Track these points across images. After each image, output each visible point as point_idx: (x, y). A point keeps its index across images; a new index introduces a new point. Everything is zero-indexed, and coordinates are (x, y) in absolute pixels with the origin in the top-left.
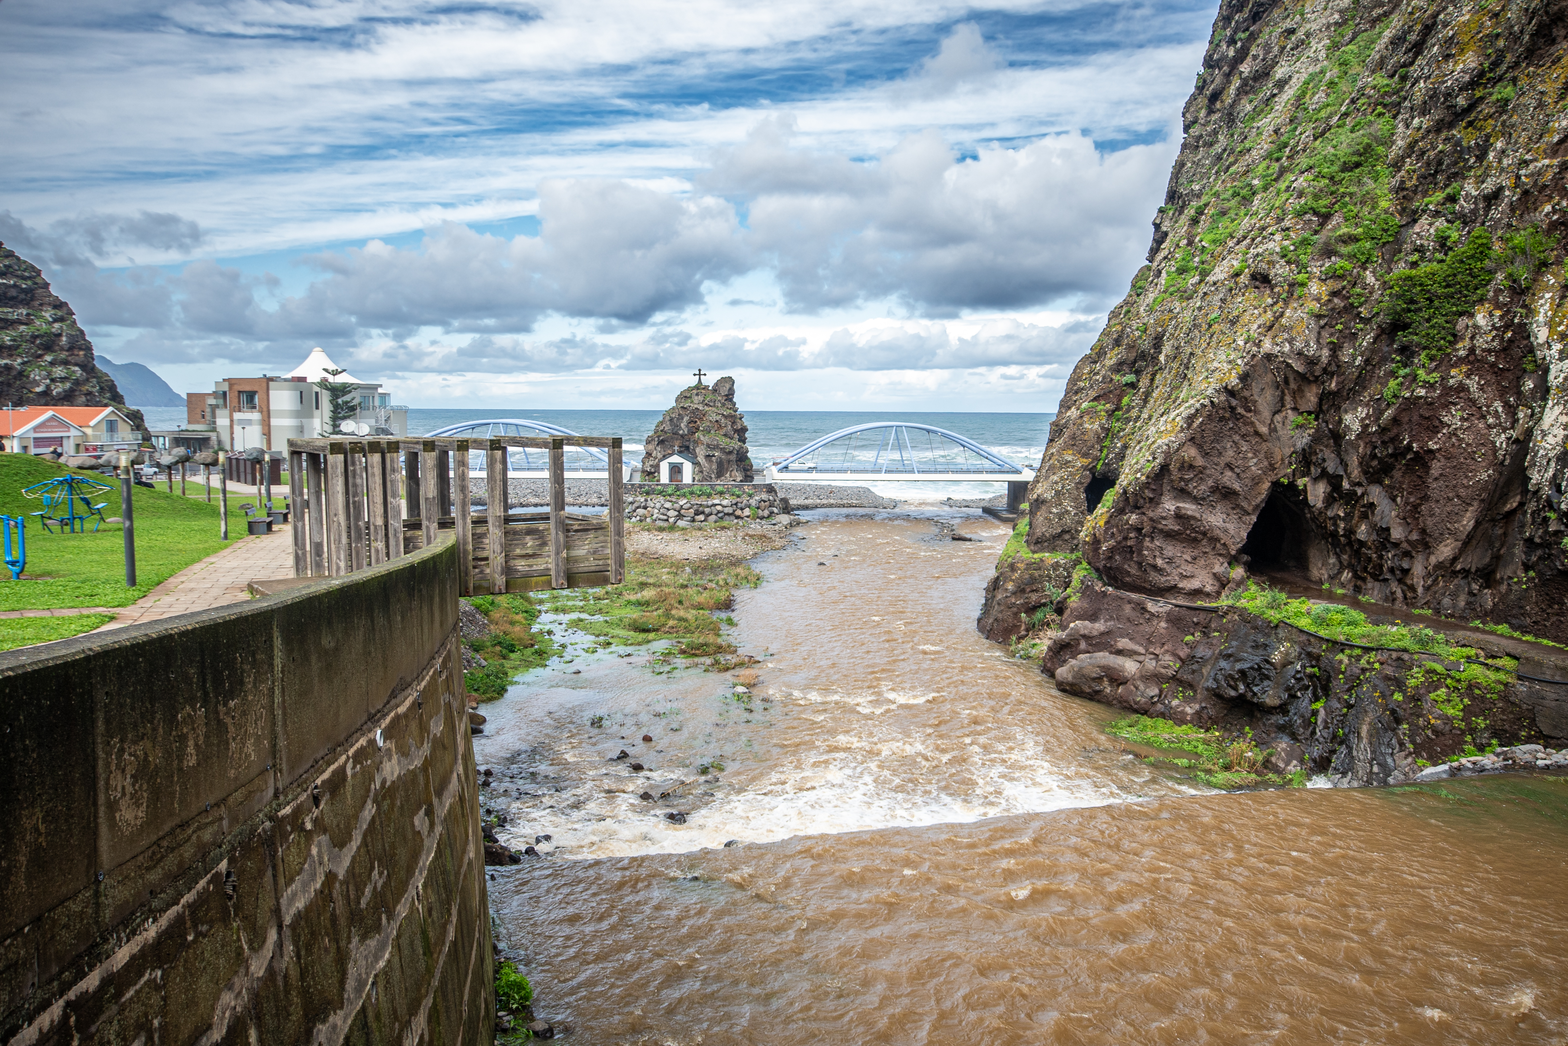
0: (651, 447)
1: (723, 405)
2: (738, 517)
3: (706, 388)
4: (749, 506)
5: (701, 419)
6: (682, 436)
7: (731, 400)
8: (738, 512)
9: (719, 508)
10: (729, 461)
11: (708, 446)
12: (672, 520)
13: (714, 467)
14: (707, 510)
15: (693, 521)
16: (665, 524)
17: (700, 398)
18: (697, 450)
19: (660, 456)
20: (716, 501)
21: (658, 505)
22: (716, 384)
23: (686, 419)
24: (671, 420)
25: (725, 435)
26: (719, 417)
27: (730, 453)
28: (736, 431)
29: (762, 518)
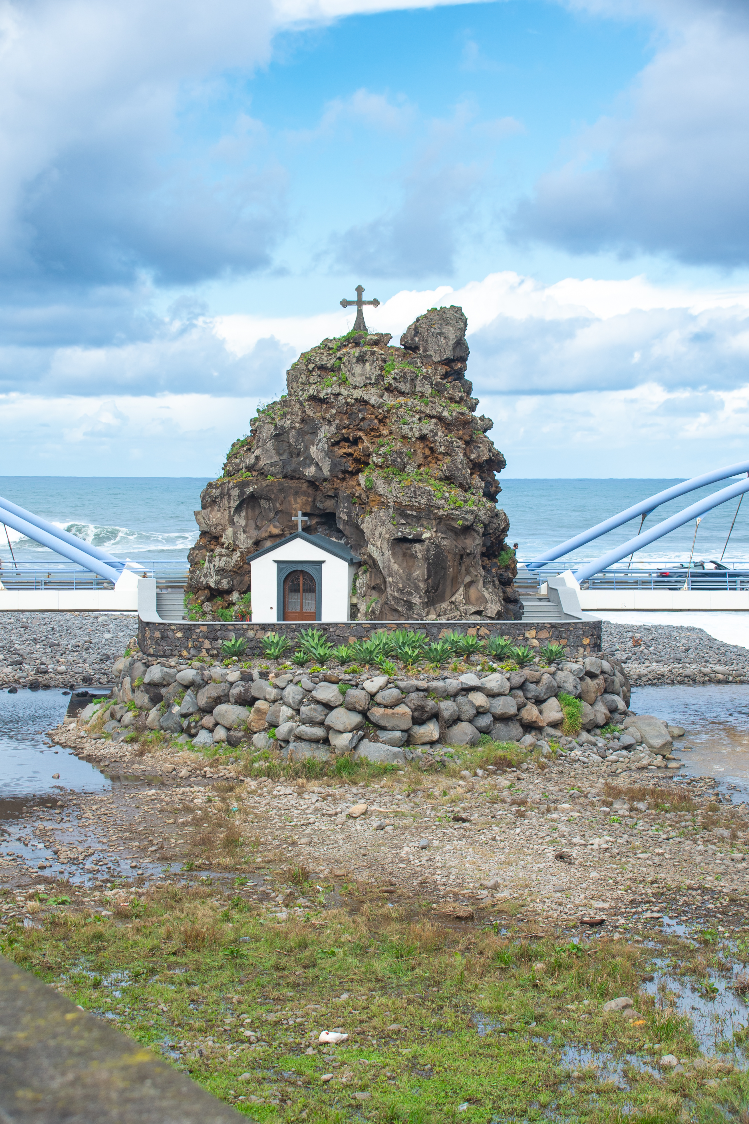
0: (217, 516)
1: (439, 390)
2: (529, 727)
3: (382, 340)
4: (556, 692)
5: (373, 432)
6: (313, 484)
7: (459, 375)
8: (531, 713)
9: (479, 699)
10: (462, 556)
11: (401, 511)
12: (342, 741)
13: (420, 572)
14: (447, 707)
15: (409, 741)
16: (321, 755)
17: (370, 370)
18: (367, 524)
19: (244, 542)
20: (469, 679)
21: (292, 693)
22: (416, 329)
23: (325, 432)
24: (279, 435)
25: (448, 479)
26: (428, 426)
27: (467, 530)
28: (477, 467)
29: (591, 727)
